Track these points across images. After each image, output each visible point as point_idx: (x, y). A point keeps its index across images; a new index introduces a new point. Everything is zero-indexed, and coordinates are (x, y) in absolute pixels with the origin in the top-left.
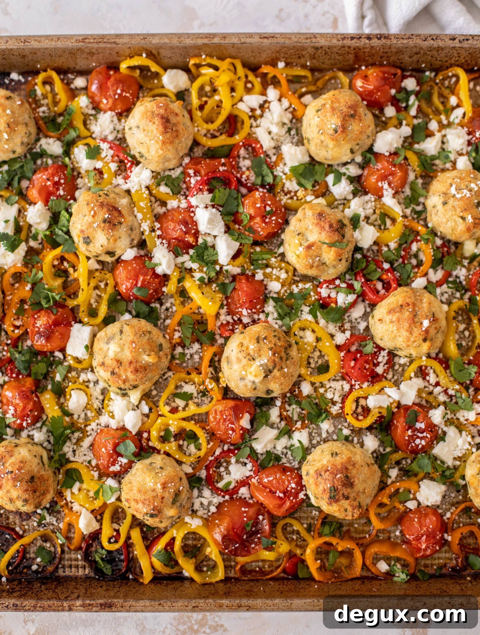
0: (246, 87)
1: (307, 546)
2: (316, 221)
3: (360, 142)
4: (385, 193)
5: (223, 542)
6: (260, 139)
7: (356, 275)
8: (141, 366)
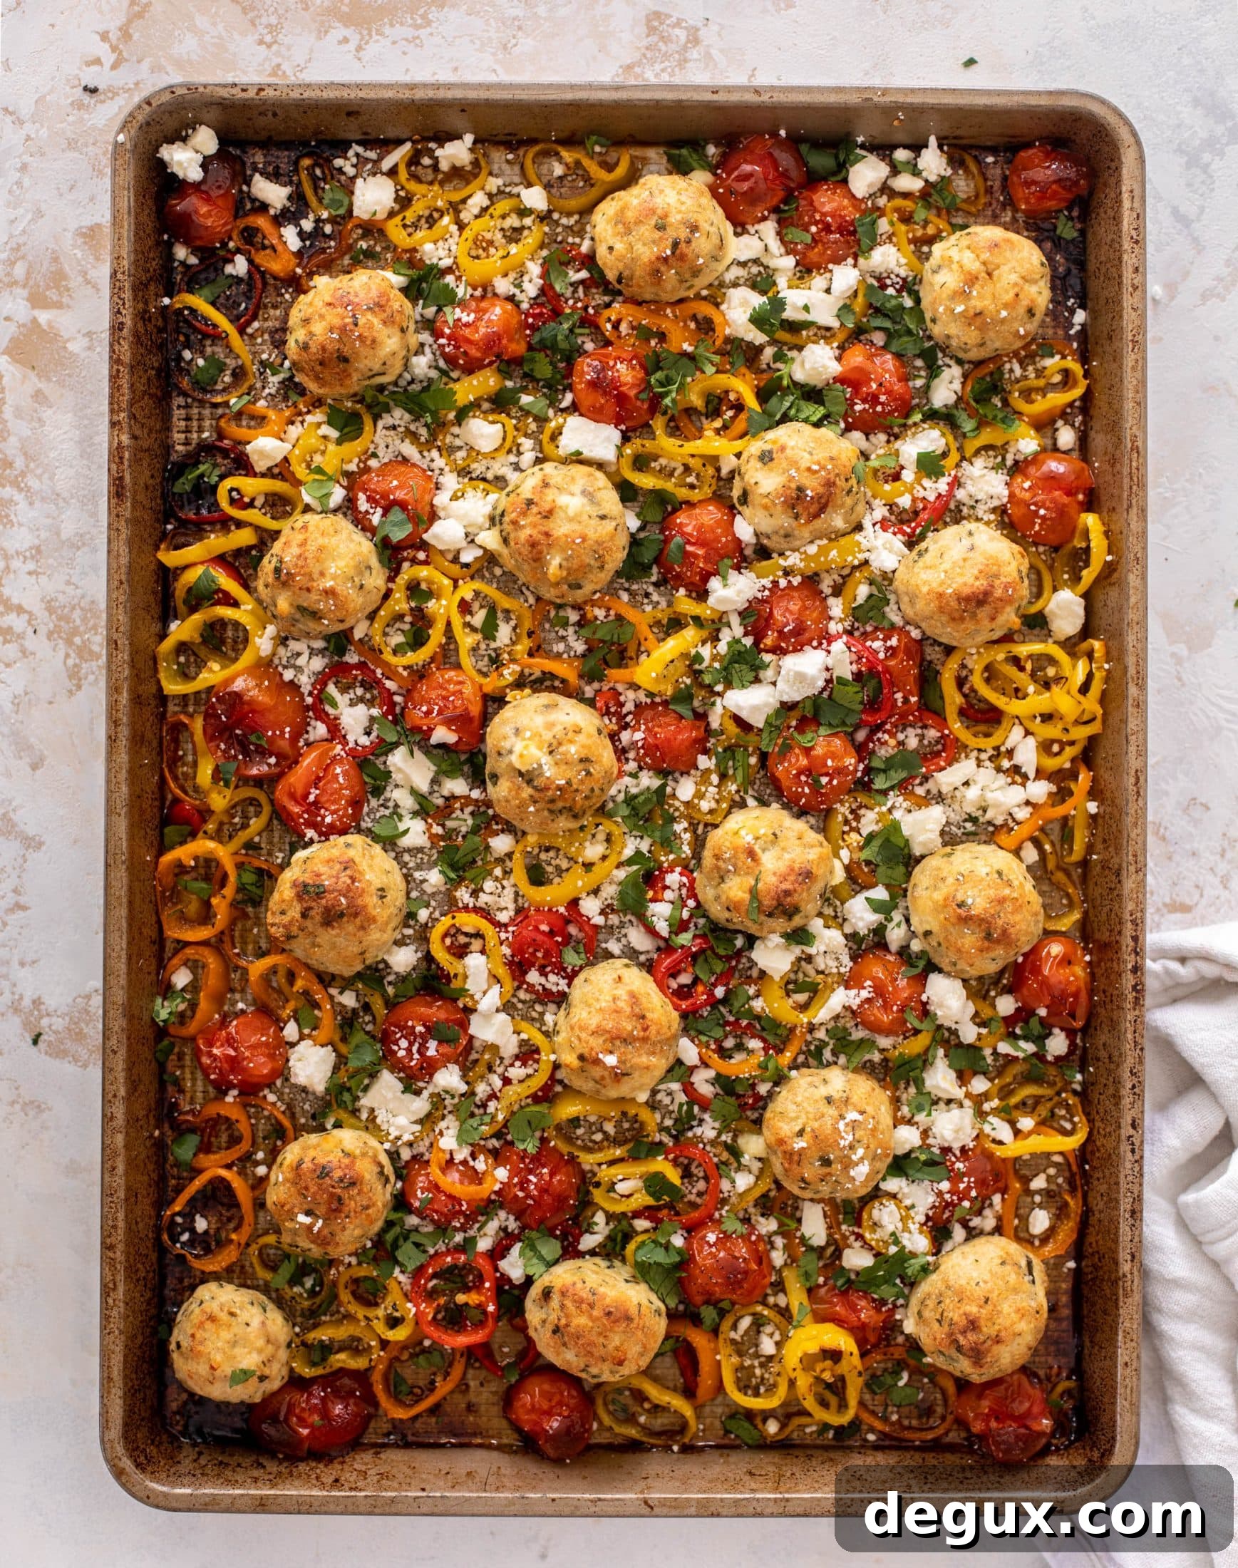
0: (1053, 741)
1: (221, 842)
2: (797, 866)
3: (943, 948)
4: (853, 992)
5: (230, 694)
6: (956, 766)
7: (703, 936)
8: (540, 552)
